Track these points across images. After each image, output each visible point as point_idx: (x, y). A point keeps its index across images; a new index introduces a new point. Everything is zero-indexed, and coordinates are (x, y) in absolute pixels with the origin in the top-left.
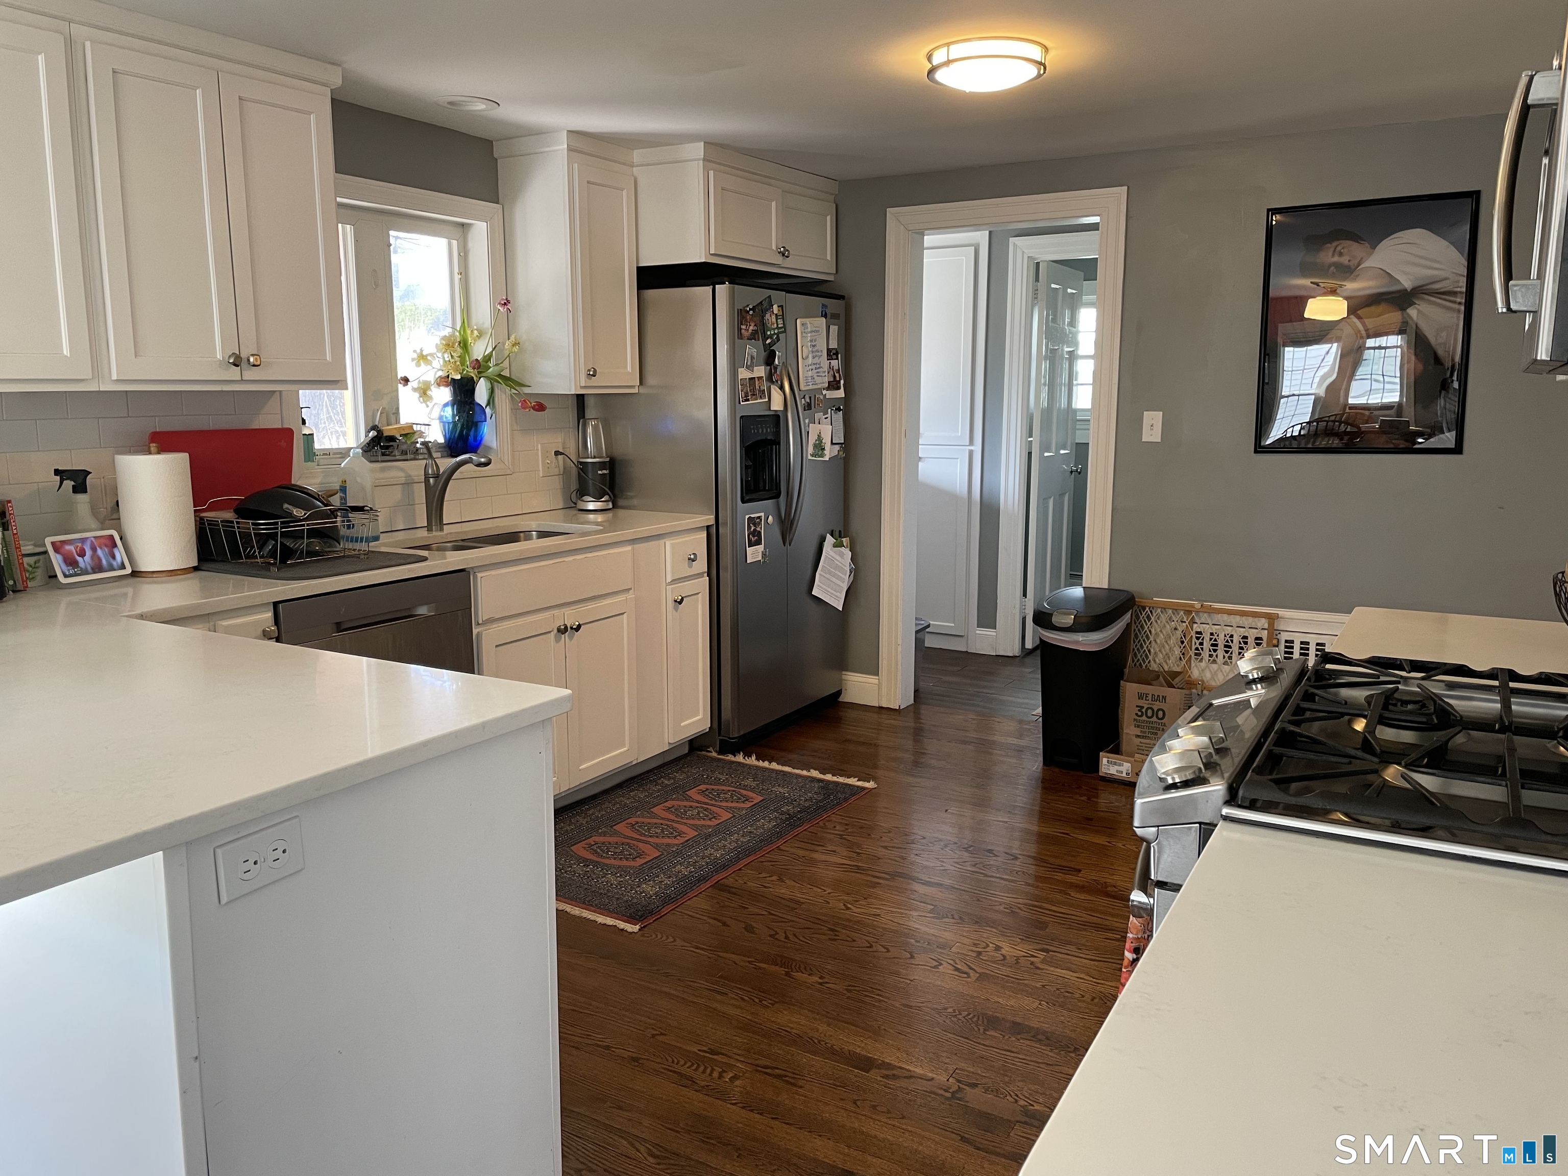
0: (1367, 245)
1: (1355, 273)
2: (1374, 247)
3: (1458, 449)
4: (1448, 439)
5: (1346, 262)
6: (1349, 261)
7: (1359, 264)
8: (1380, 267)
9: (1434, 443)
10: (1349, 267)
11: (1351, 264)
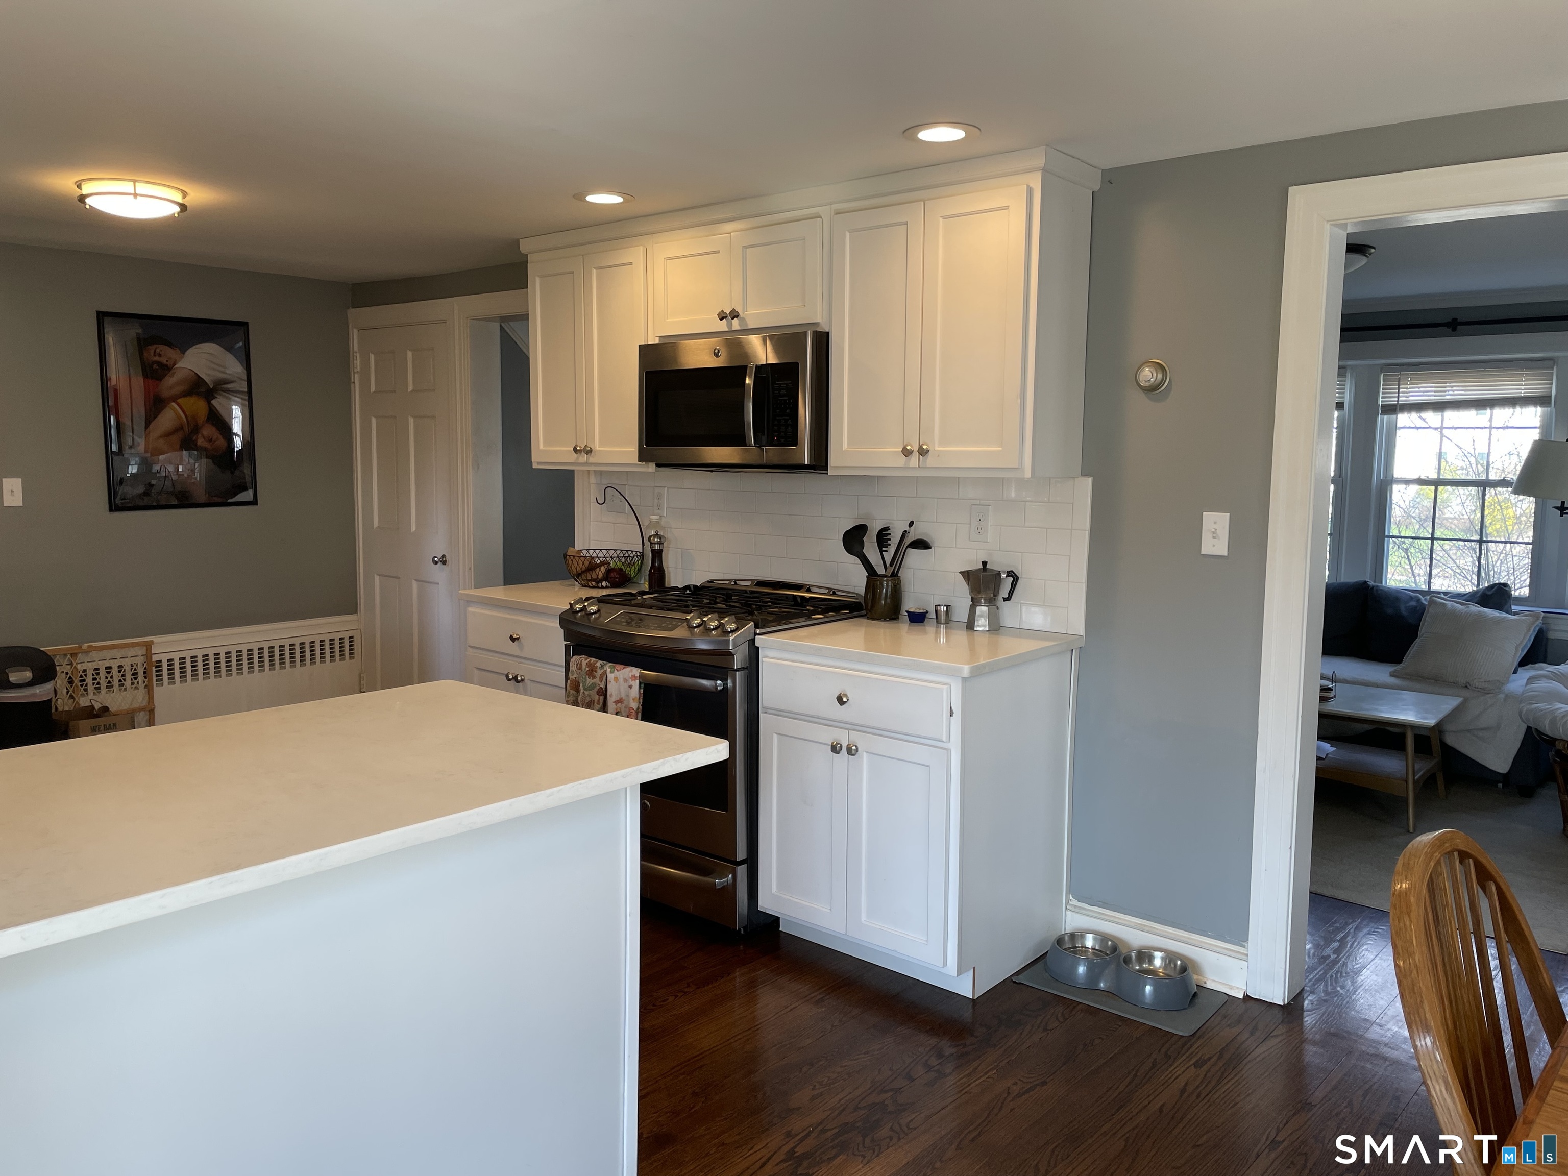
0: (178, 350)
1: (172, 371)
2: (183, 352)
3: (254, 502)
4: (248, 495)
5: (165, 362)
6: (167, 361)
7: (174, 364)
8: (192, 369)
9: (240, 498)
10: (166, 366)
11: (168, 363)
